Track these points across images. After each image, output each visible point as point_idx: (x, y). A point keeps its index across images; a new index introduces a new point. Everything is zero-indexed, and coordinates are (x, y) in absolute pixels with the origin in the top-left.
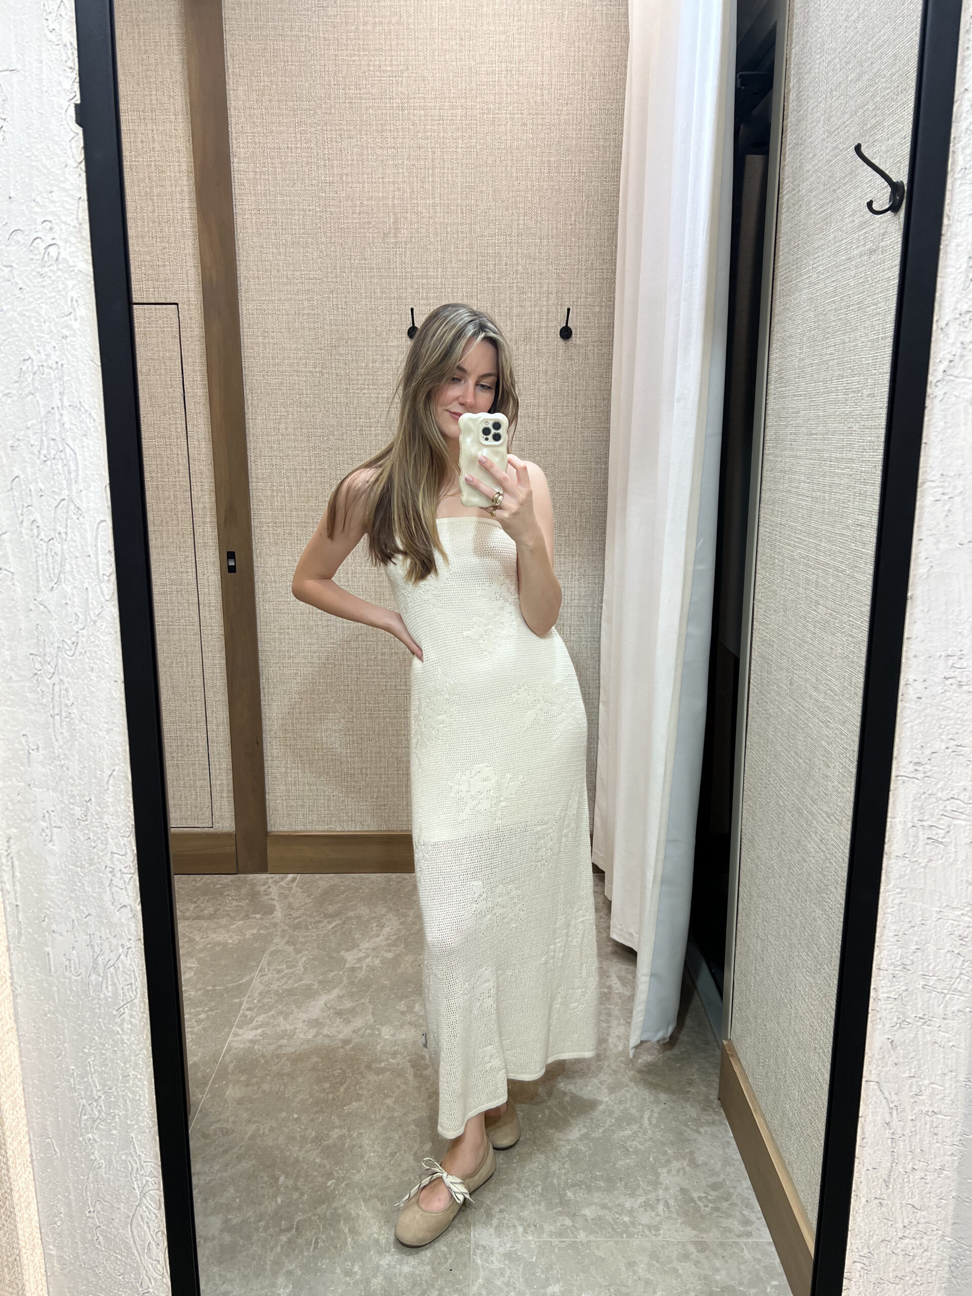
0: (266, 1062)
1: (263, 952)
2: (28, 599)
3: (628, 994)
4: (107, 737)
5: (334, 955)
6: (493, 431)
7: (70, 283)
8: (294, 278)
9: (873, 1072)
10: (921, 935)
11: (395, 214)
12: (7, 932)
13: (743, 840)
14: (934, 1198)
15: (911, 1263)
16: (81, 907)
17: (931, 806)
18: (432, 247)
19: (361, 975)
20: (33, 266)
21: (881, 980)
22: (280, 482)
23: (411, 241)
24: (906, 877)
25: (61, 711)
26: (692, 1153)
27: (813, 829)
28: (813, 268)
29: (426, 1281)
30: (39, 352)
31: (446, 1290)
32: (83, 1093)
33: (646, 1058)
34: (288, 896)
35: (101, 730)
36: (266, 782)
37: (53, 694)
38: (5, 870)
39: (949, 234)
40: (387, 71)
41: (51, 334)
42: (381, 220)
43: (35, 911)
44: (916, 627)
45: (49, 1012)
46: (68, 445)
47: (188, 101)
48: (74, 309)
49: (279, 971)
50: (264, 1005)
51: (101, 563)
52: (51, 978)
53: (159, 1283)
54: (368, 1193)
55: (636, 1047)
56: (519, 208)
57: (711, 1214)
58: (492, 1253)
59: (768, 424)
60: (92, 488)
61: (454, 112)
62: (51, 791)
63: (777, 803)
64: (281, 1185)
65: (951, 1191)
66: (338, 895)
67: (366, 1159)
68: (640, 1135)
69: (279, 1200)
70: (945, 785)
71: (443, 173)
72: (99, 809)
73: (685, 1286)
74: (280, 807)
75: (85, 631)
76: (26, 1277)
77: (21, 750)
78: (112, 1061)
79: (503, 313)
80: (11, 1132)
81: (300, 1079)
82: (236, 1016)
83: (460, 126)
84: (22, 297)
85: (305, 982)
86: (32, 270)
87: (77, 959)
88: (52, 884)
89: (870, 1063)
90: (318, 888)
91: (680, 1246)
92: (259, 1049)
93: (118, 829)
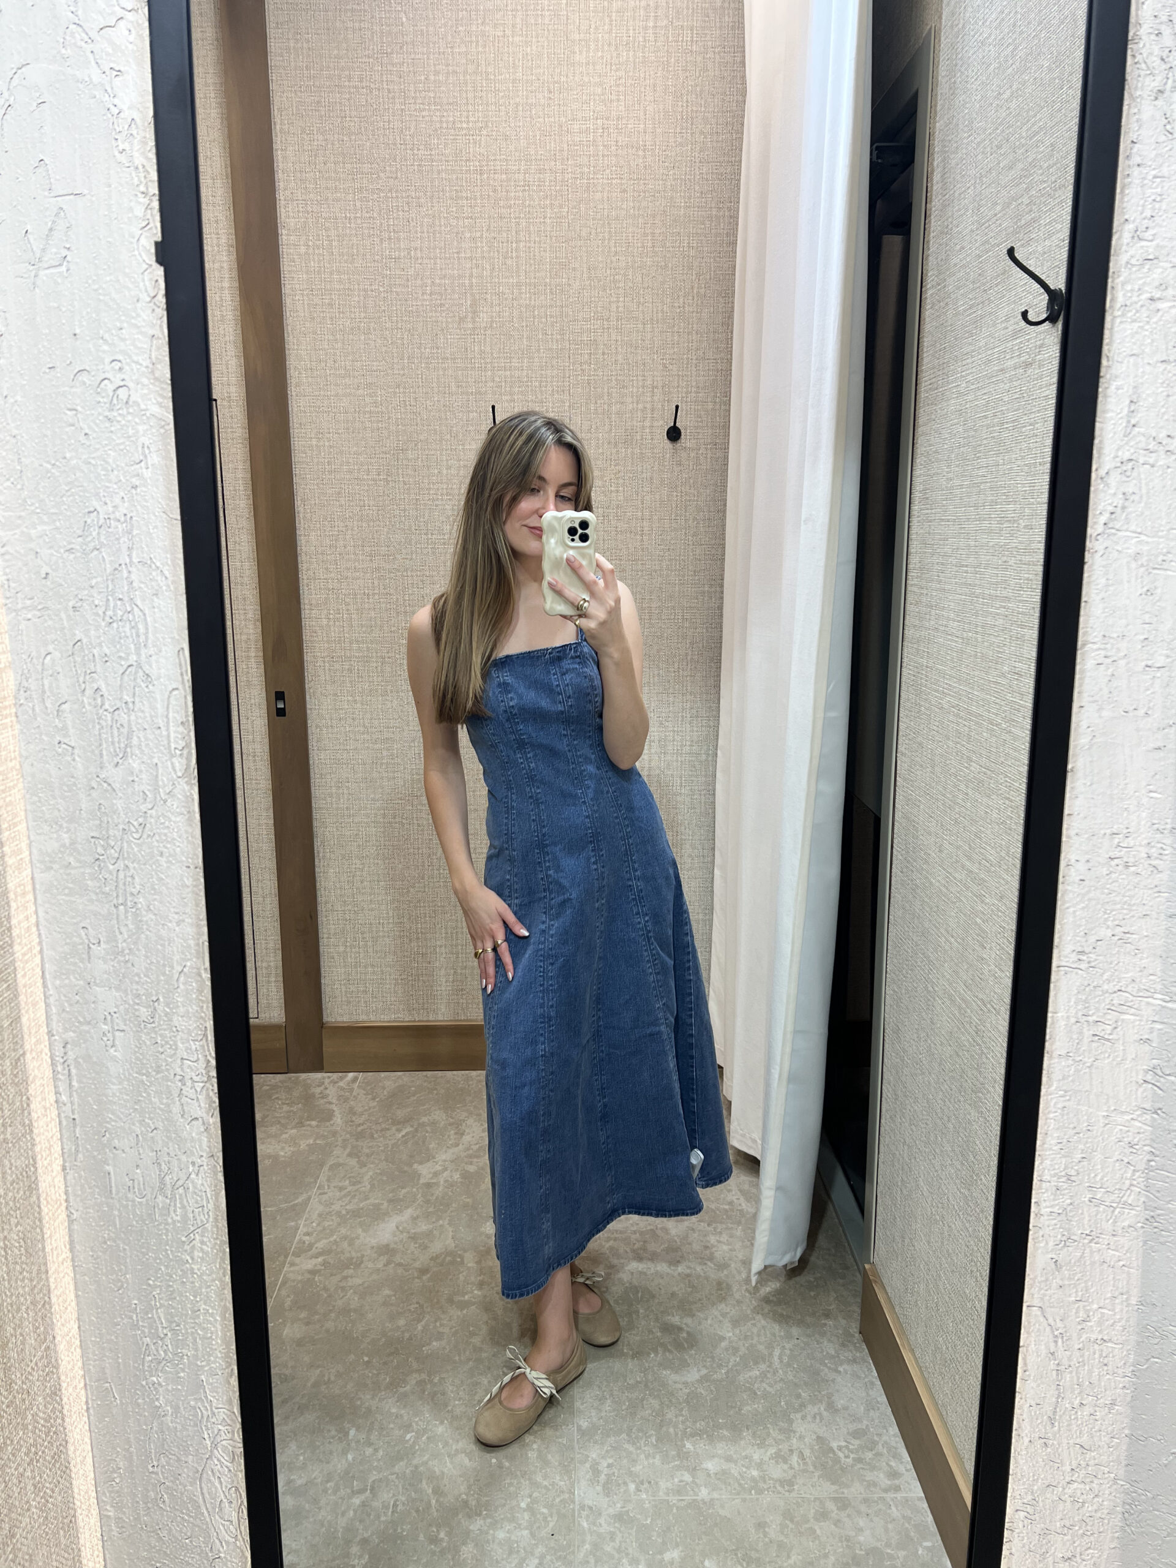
0: (330, 1296)
1: (322, 1165)
2: (90, 776)
3: (751, 1210)
4: (177, 928)
5: (406, 1168)
6: (580, 531)
7: (141, 428)
8: (353, 370)
9: (1036, 1296)
10: (1087, 1142)
11: (472, 295)
12: (63, 1149)
13: (886, 1031)
14: (1104, 1436)
15: (1080, 1511)
16: (147, 1120)
17: (1097, 999)
18: (516, 333)
19: (438, 1192)
20: (100, 410)
21: (1044, 1193)
22: (338, 610)
23: (491, 326)
24: (1071, 1079)
25: (126, 900)
26: (830, 1396)
27: (967, 1019)
28: (961, 376)
29: (524, 1549)
30: (106, 504)
31: (548, 1557)
32: (146, 1330)
33: (773, 1285)
34: (348, 1099)
35: (170, 921)
36: (322, 963)
37: (117, 881)
38: (60, 1080)
39: (1108, 376)
40: (462, 128)
41: (119, 484)
42: (456, 302)
43: (95, 1125)
44: (1078, 802)
45: (109, 1240)
46: (137, 606)
48: (146, 457)
49: (341, 1189)
50: (324, 1229)
51: (172, 735)
52: (111, 1201)
53: (231, 1547)
54: (454, 1447)
55: (759, 1273)
56: (619, 288)
57: (852, 1466)
58: (600, 1514)
59: (912, 550)
60: (163, 653)
61: (542, 176)
62: (113, 990)
63: (926, 988)
64: (352, 1440)
65: (1123, 1428)
66: (408, 1098)
67: (450, 1408)
68: (769, 1375)
69: (350, 1457)
70: (1112, 976)
71: (529, 247)
72: (168, 1010)
73: (825, 1549)
74: (337, 994)
75: (153, 812)
76: (82, 1541)
77: (80, 944)
78: (181, 1295)
79: (600, 410)
80: (67, 1376)
81: (370, 1316)
82: (291, 1243)
83: (549, 193)
84: (88, 443)
85: (372, 1201)
86: (99, 414)
87: (141, 1179)
88: (114, 1095)
89: (1032, 1286)
90: (384, 1088)
91: (817, 1503)
92: (320, 1282)
93: (189, 1033)
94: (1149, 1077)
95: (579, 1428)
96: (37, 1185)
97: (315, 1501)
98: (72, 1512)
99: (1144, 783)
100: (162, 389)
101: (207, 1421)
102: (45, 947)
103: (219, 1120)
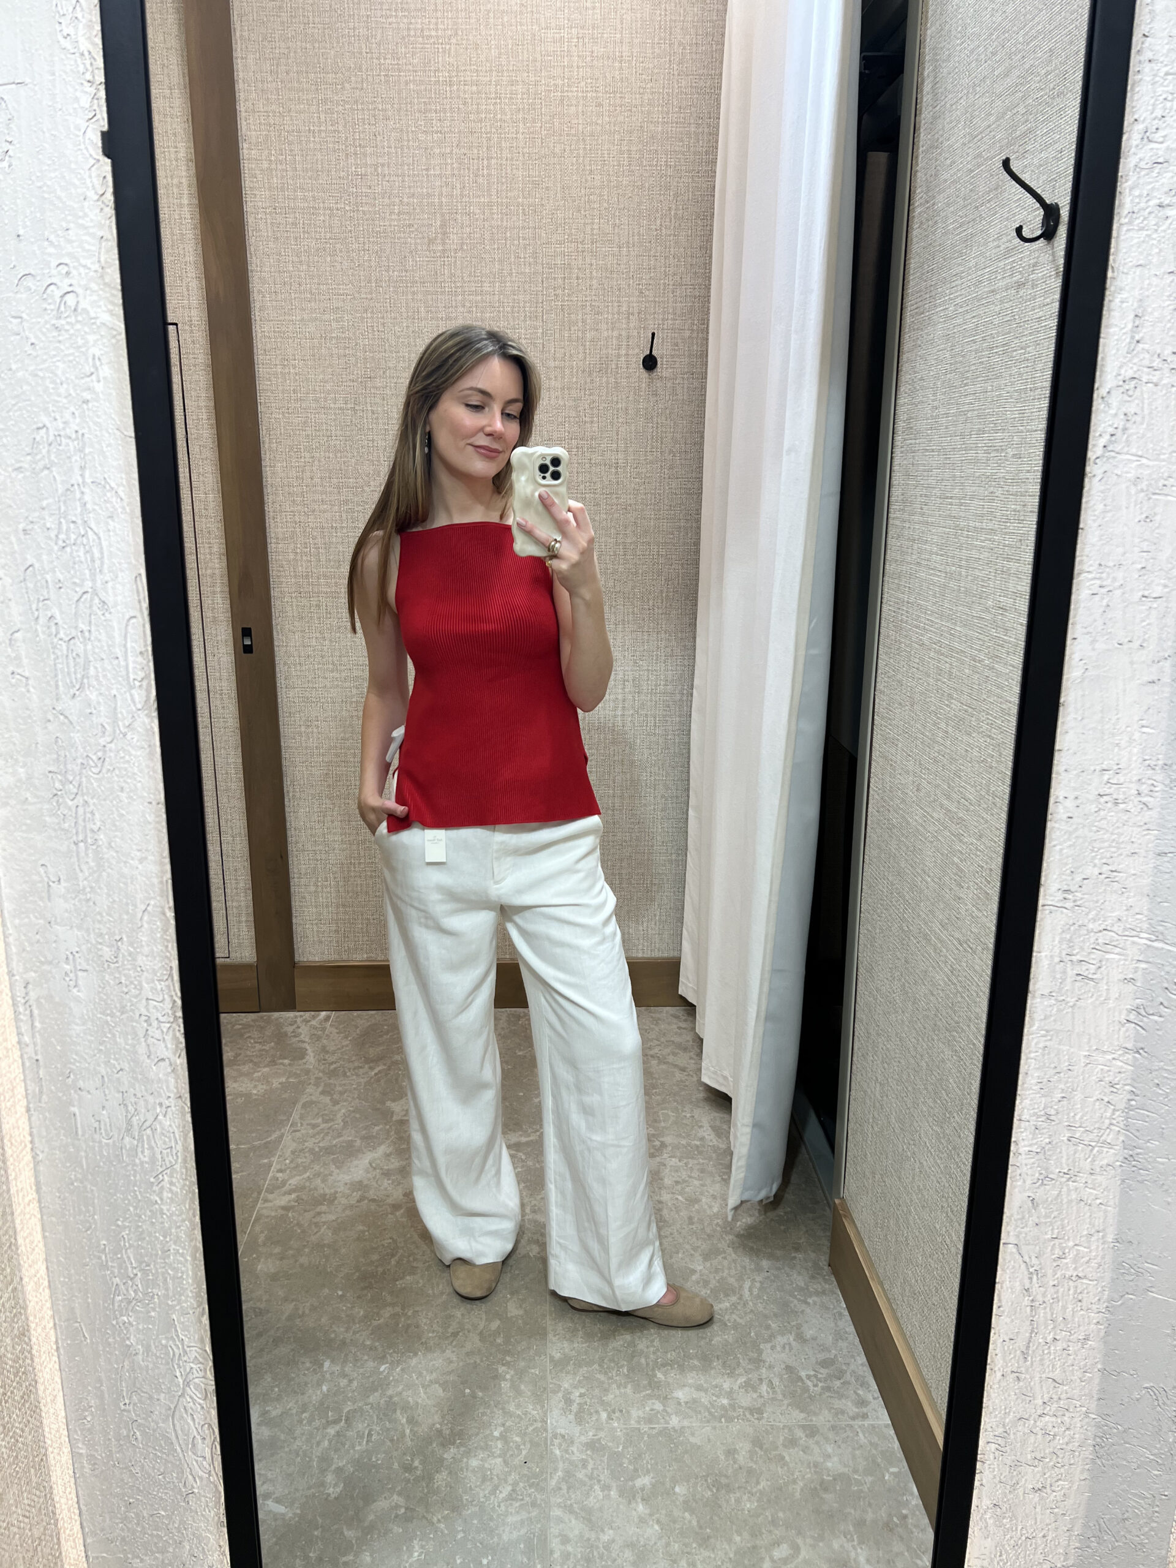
0: (303, 1232)
1: (294, 1104)
2: (45, 708)
3: (723, 1146)
4: (140, 867)
5: (379, 1106)
6: (552, 468)
7: (91, 338)
8: (319, 294)
9: (1012, 1234)
10: (1067, 1082)
11: (443, 215)
12: (26, 1090)
13: (860, 970)
14: (1077, 1371)
15: (1051, 1444)
16: (112, 1061)
17: (1081, 939)
18: (487, 256)
20: (47, 318)
21: (1022, 1132)
22: (305, 543)
23: (462, 248)
24: (1052, 1018)
25: (86, 837)
26: (799, 1326)
27: (942, 959)
28: (950, 299)
29: (497, 1476)
30: (55, 419)
31: (521, 1485)
32: (116, 1270)
33: (747, 1220)
34: (321, 1037)
35: (133, 859)
36: (293, 903)
37: (76, 817)
38: (22, 1021)
39: (1112, 289)
41: (69, 398)
42: (425, 222)
43: (59, 1066)
44: (1067, 738)
45: (76, 1180)
46: (91, 529)
48: (97, 369)
49: (314, 1126)
50: (297, 1166)
51: (131, 666)
52: (78, 1142)
53: (205, 1482)
54: (428, 1378)
55: (736, 1209)
56: (594, 209)
57: (821, 1394)
58: (572, 1442)
59: (894, 482)
60: (120, 579)
61: (514, 88)
62: (75, 929)
63: (901, 928)
64: (326, 1372)
65: (1096, 1363)
66: (381, 1036)
67: (424, 1340)
68: (739, 1307)
69: (325, 1388)
70: (1097, 915)
71: (501, 165)
72: (132, 950)
73: (793, 1475)
74: (309, 933)
75: (112, 746)
76: (53, 1479)
77: (40, 882)
78: (150, 1235)
79: (574, 337)
80: (35, 1317)
81: (343, 1251)
82: (265, 1179)
83: (521, 107)
84: (34, 354)
85: (345, 1138)
86: (46, 322)
87: (107, 1120)
88: (78, 1035)
89: (1008, 1224)
90: (357, 1027)
91: (786, 1431)
92: (294, 1217)
93: (154, 972)
94: (1132, 1017)
95: (552, 1358)
97: (291, 1431)
98: (43, 1451)
99: (1136, 718)
100: (112, 295)
101: (179, 1359)
103: (186, 1060)
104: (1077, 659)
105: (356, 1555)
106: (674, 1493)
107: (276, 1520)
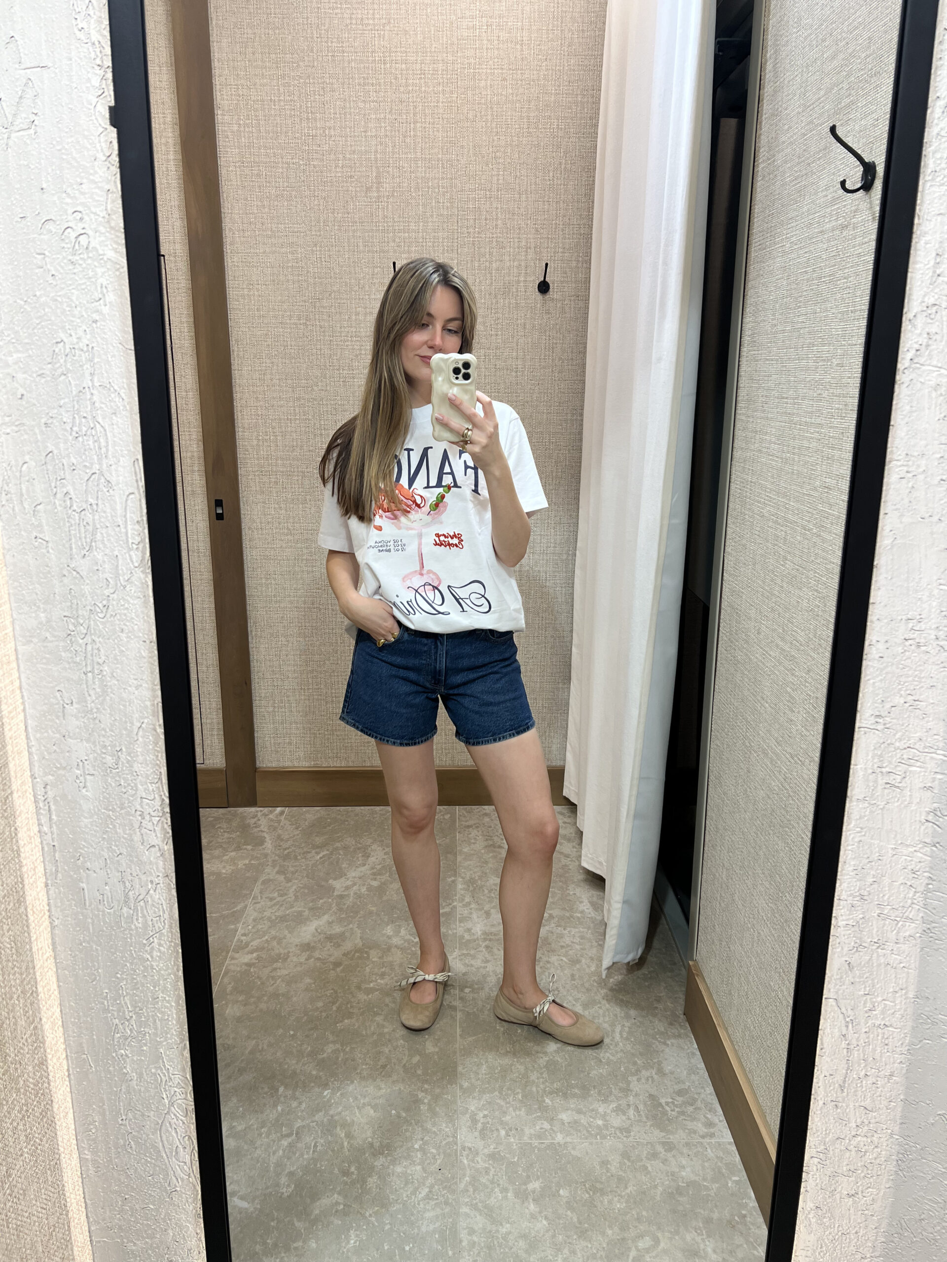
0: (263, 983)
1: (256, 881)
2: (61, 566)
3: (599, 918)
4: (136, 692)
5: (323, 883)
6: (463, 371)
7: (100, 271)
8: (278, 231)
9: (832, 990)
10: (877, 869)
11: (377, 167)
12: (45, 869)
13: (710, 777)
14: (884, 1100)
15: (862, 1158)
16: (113, 847)
17: (890, 755)
18: (413, 201)
19: (349, 902)
20: (64, 254)
21: (841, 909)
22: (266, 432)
23: (393, 195)
24: (866, 818)
25: (93, 668)
26: (660, 1063)
27: (777, 769)
28: (787, 238)
29: (417, 1180)
30: (71, 335)
31: (436, 1187)
32: (115, 1013)
33: (617, 978)
34: (277, 828)
35: (130, 686)
36: (255, 720)
37: (85, 653)
38: (42, 814)
39: (918, 232)
40: (368, 24)
41: (82, 319)
42: (363, 174)
43: (71, 850)
44: (880, 593)
45: (84, 942)
46: (99, 423)
47: (173, 52)
48: (104, 295)
49: (271, 899)
50: (258, 931)
51: (130, 532)
52: (86, 911)
53: (185, 1182)
54: (362, 1101)
55: (608, 969)
56: (499, 163)
57: (677, 1118)
58: (477, 1154)
59: (741, 385)
60: (121, 463)
61: (435, 66)
62: (84, 742)
63: (744, 743)
64: (281, 1095)
65: (899, 1094)
66: (325, 827)
67: (358, 1071)
68: (612, 1047)
69: (279, 1109)
70: (903, 735)
71: (425, 128)
72: (129, 758)
73: (654, 1182)
74: (268, 743)
75: (115, 596)
76: (65, 1179)
77: (57, 704)
78: (143, 985)
79: (483, 266)
80: (51, 1049)
81: (295, 999)
82: (232, 941)
83: (441, 81)
84: (54, 283)
85: (296, 909)
86: (64, 258)
87: (109, 894)
88: (86, 826)
89: (829, 983)
90: (305, 820)
91: (649, 1146)
92: (255, 972)
93: (147, 777)
94: (930, 818)
95: (461, 1087)
96: (24, 898)
97: (252, 1142)
98: (57, 1156)
99: (935, 578)
100: (117, 237)
101: (165, 1085)
102: (27, 706)
103: (172, 847)
104: (888, 530)
105: (304, 1242)
106: (559, 1195)
107: (241, 1213)
